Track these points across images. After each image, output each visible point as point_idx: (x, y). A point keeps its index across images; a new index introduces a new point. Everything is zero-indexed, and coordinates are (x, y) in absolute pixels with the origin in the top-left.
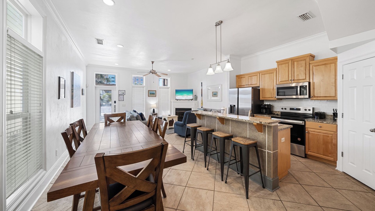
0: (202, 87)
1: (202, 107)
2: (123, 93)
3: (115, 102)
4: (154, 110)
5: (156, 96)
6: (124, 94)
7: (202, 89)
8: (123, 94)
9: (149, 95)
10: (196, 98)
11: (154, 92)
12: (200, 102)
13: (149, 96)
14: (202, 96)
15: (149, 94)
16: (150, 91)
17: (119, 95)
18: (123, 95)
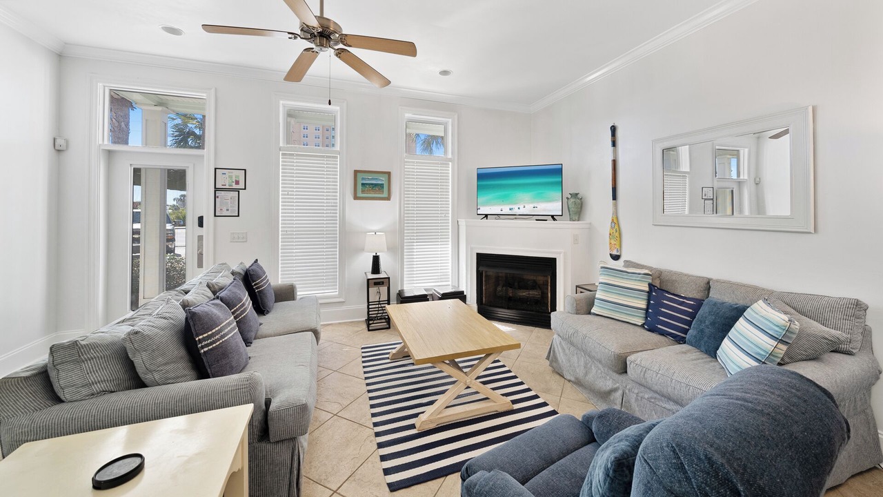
0: (615, 153)
1: (616, 258)
2: (237, 183)
3: (201, 222)
4: (376, 260)
5: (388, 198)
6: (241, 185)
7: (614, 162)
8: (235, 186)
9: (360, 194)
10: (576, 207)
11: (382, 180)
12: (605, 229)
13: (356, 198)
14: (614, 197)
15: (359, 187)
16: (359, 175)
17: (216, 189)
18: (238, 190)
